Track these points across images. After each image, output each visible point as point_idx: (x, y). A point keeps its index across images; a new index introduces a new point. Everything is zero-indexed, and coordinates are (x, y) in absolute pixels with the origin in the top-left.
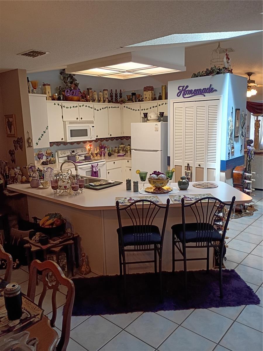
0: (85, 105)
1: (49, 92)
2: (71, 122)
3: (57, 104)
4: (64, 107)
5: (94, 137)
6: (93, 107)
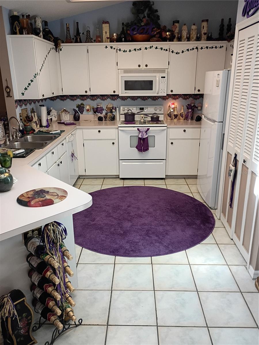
0: (155, 46)
1: (106, 32)
2: (126, 71)
3: (109, 48)
4: (120, 50)
5: (164, 92)
6: (169, 49)
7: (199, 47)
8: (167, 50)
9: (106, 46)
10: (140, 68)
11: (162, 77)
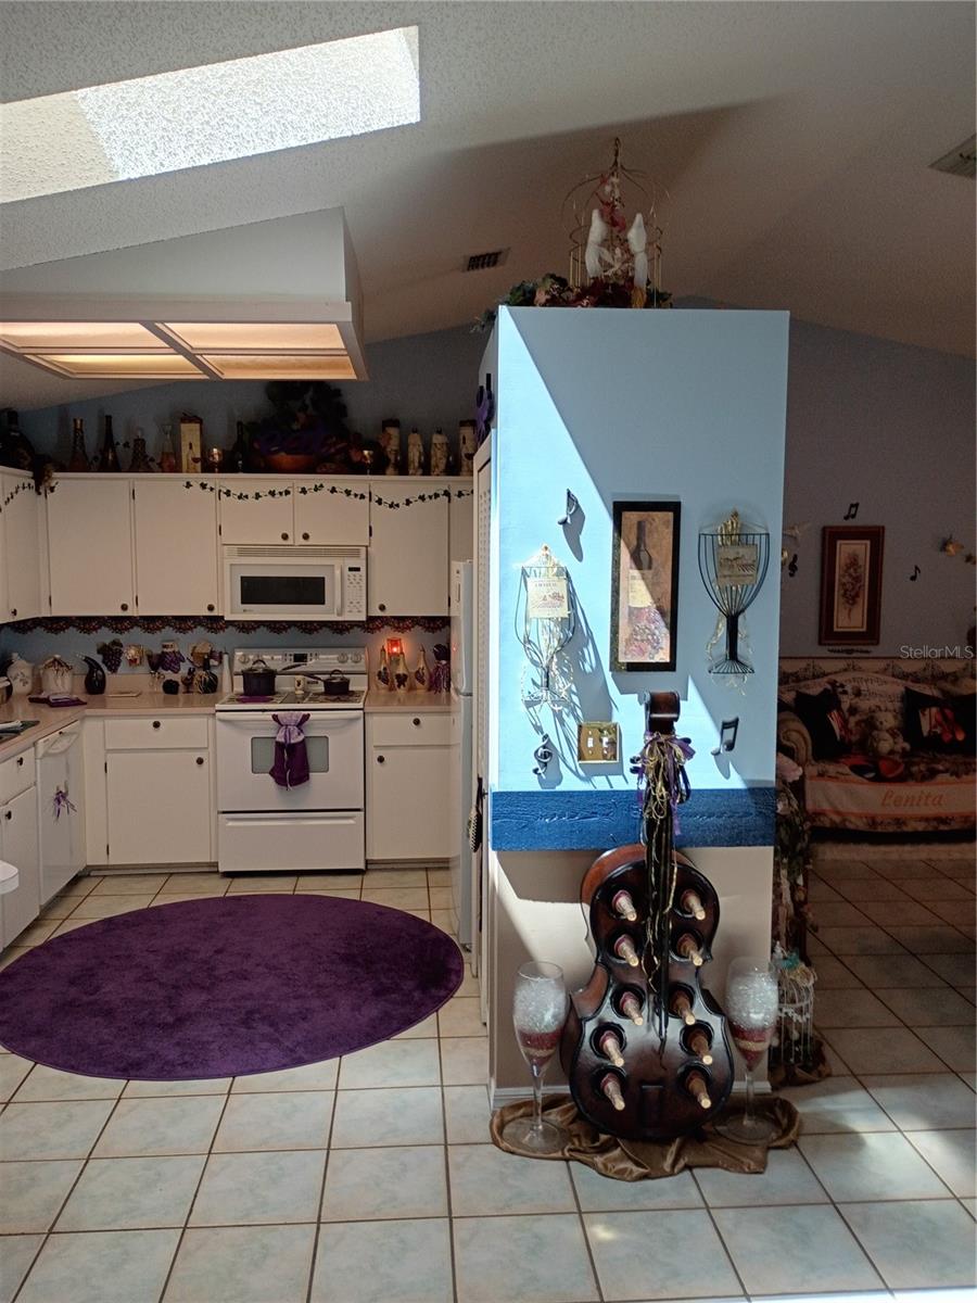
0: (328, 486)
1: (191, 444)
2: (245, 551)
3: (196, 486)
4: (228, 493)
5: (359, 612)
6: (370, 494)
7: (454, 492)
8: (362, 497)
9: (188, 483)
10: (290, 542)
11: (351, 569)
